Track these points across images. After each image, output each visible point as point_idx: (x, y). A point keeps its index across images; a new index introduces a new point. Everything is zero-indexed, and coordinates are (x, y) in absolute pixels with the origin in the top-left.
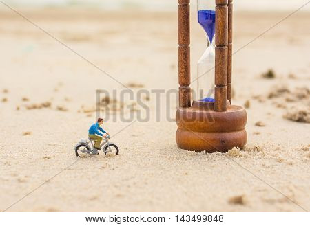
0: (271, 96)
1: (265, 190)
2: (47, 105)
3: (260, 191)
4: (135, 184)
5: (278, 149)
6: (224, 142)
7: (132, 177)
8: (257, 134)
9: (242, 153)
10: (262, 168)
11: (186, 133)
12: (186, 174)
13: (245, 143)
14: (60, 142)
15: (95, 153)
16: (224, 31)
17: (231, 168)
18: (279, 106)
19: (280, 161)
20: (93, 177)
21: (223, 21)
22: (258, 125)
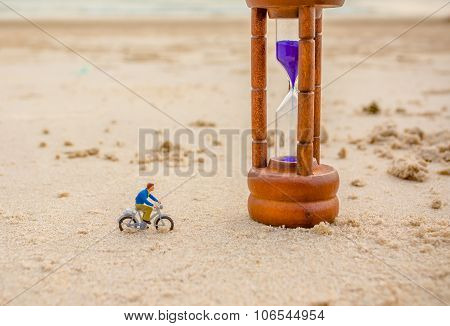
0: (373, 142)
1: (359, 290)
2: (93, 153)
3: (352, 291)
4: (190, 276)
5: (379, 223)
6: (309, 214)
7: (188, 266)
8: (354, 198)
9: (332, 229)
10: (357, 254)
11: (260, 201)
12: (258, 262)
13: (336, 215)
14: (103, 208)
15: (143, 227)
16: (309, 72)
17: (317, 253)
18: (383, 156)
19: (381, 242)
20: (138, 265)
21: (309, 60)
22: (355, 184)
